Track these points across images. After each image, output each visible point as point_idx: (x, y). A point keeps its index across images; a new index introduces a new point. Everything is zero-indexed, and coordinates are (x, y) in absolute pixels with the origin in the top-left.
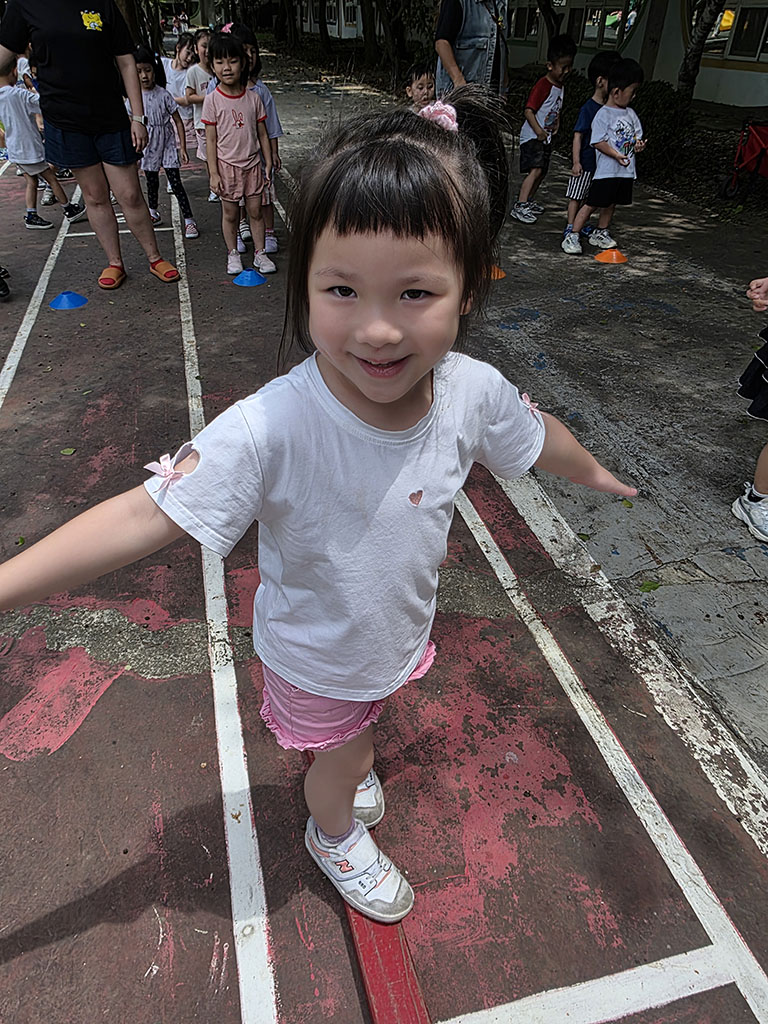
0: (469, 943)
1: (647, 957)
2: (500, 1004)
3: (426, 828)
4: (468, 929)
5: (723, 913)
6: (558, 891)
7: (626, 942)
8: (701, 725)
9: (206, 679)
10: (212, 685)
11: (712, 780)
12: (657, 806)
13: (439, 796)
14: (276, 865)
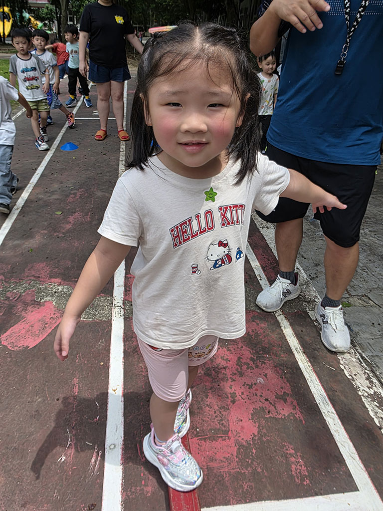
0: (227, 470)
1: (322, 492)
2: (239, 504)
3: (211, 410)
4: (226, 463)
5: (366, 476)
6: (278, 451)
7: (311, 483)
8: (364, 377)
9: (109, 323)
10: (111, 326)
11: (367, 406)
12: (336, 415)
13: (220, 394)
14: (131, 417)
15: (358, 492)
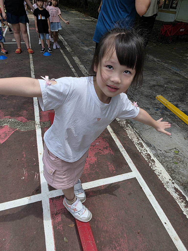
0: (86, 172)
1: (120, 174)
5: (135, 167)
6: (104, 164)
7: (116, 172)
8: (136, 138)
9: (35, 131)
12: (125, 151)
15: (132, 172)
